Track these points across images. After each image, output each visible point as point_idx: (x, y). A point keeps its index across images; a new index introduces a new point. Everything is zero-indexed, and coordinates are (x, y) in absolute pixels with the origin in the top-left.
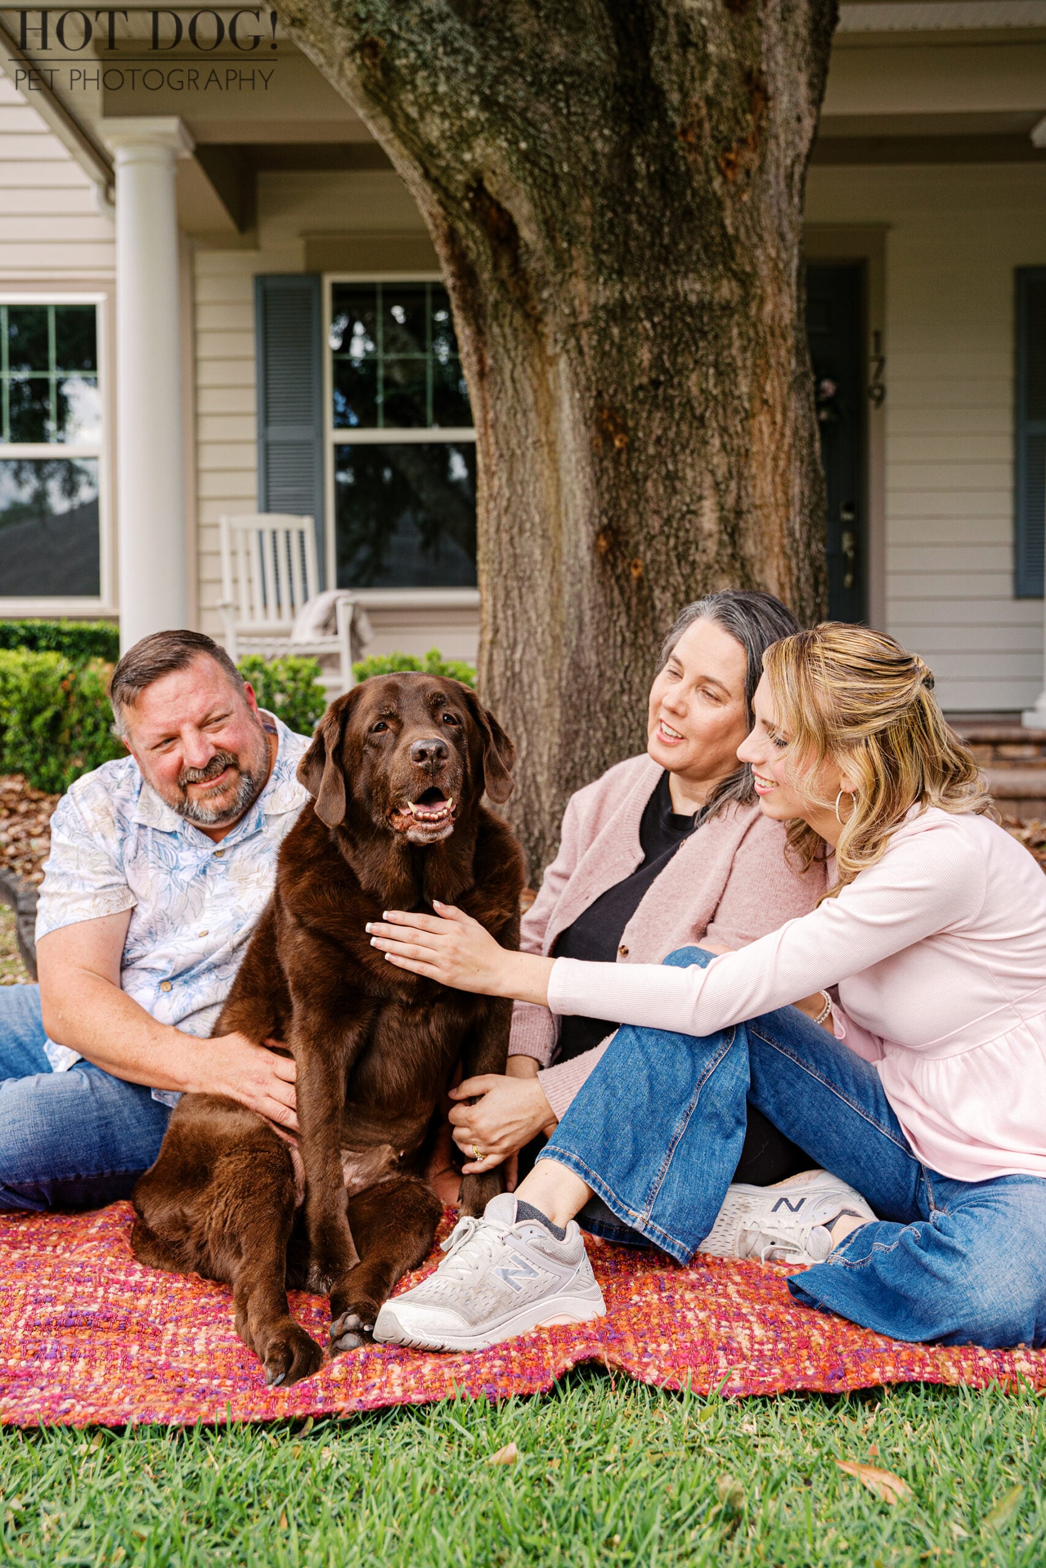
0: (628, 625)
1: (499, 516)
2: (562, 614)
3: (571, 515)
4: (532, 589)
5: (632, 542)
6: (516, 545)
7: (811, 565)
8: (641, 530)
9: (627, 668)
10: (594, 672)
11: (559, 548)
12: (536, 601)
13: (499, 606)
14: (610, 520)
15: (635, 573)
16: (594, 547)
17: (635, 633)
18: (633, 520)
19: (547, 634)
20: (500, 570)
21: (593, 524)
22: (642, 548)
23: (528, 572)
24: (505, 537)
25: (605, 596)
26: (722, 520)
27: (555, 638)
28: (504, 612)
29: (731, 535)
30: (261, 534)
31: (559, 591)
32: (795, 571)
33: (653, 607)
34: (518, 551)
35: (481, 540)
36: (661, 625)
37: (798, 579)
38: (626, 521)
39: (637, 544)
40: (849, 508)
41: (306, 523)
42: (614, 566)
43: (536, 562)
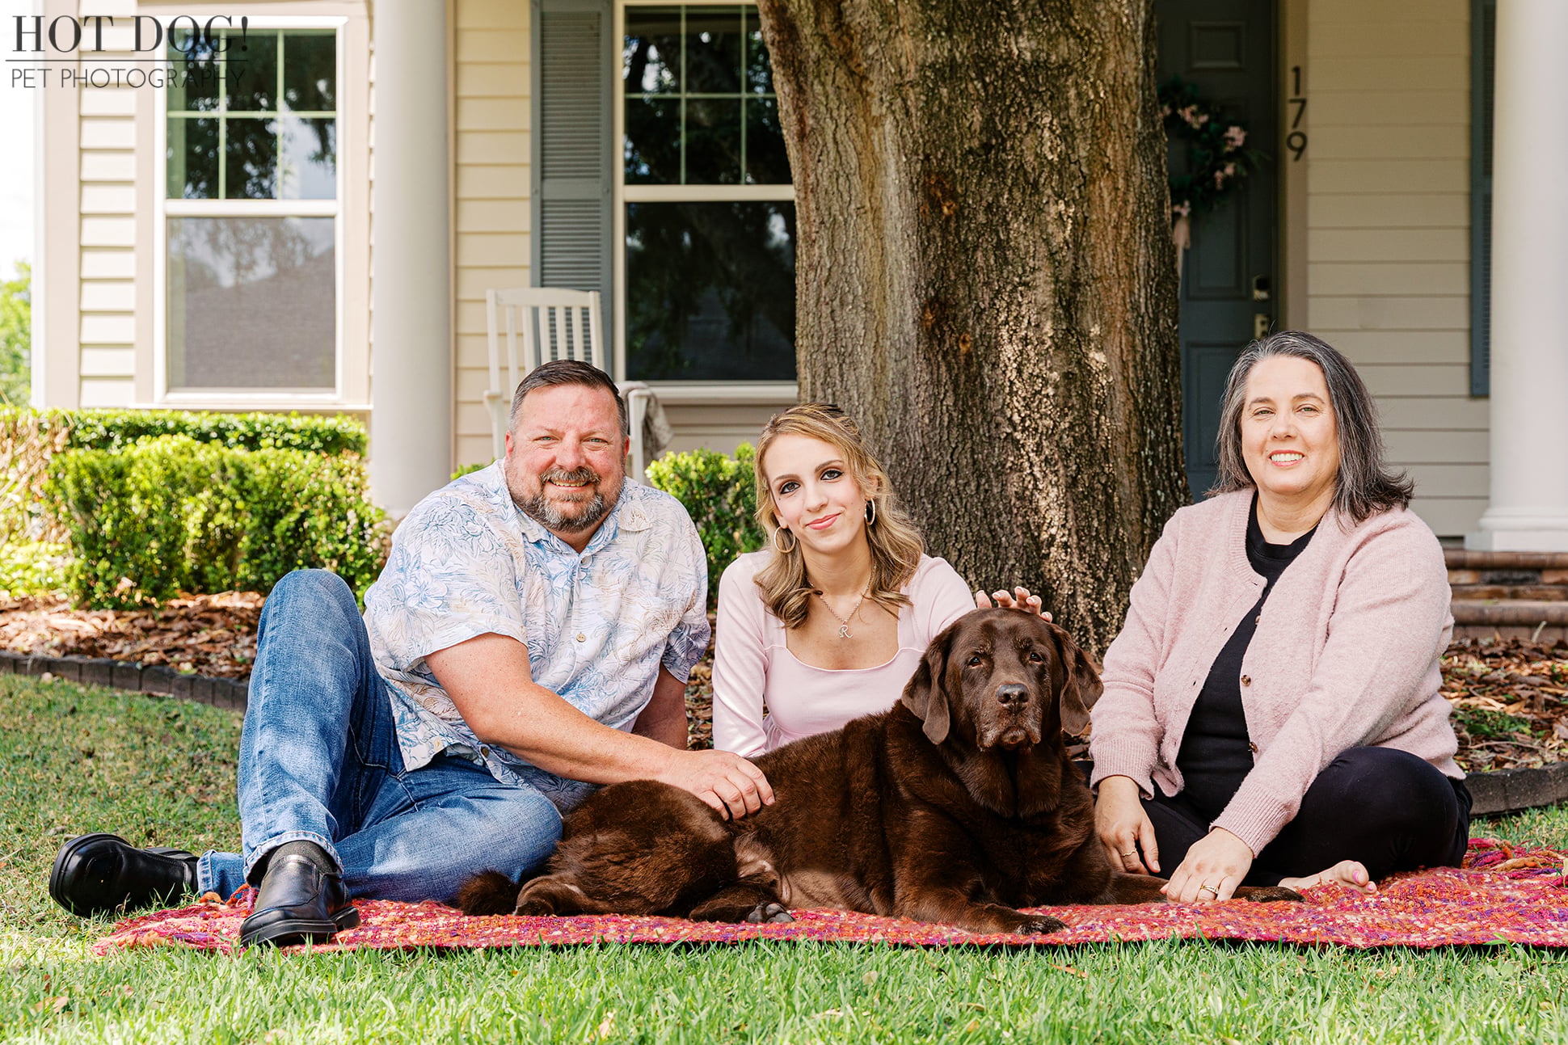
0: (955, 404)
1: (819, 286)
2: (886, 393)
3: (896, 287)
4: (854, 366)
5: (960, 315)
6: (837, 319)
7: (1158, 342)
8: (970, 303)
9: (954, 449)
10: (919, 454)
11: (883, 322)
12: (857, 379)
13: (818, 384)
14: (937, 292)
15: (963, 349)
16: (920, 321)
17: (963, 413)
18: (961, 293)
19: (869, 413)
20: (820, 345)
21: (918, 297)
22: (971, 323)
23: (850, 350)
24: (826, 310)
25: (932, 373)
26: (1057, 293)
27: (878, 419)
28: (824, 391)
29: (1067, 309)
30: (535, 311)
31: (883, 368)
32: (1140, 349)
33: (983, 385)
34: (839, 325)
35: (800, 314)
36: (991, 404)
37: (1143, 358)
38: (954, 293)
39: (966, 317)
40: (1262, 286)
41: (592, 300)
42: (941, 341)
43: (858, 338)
